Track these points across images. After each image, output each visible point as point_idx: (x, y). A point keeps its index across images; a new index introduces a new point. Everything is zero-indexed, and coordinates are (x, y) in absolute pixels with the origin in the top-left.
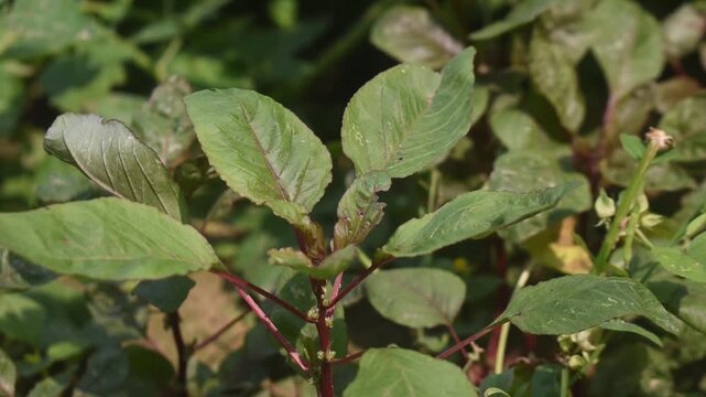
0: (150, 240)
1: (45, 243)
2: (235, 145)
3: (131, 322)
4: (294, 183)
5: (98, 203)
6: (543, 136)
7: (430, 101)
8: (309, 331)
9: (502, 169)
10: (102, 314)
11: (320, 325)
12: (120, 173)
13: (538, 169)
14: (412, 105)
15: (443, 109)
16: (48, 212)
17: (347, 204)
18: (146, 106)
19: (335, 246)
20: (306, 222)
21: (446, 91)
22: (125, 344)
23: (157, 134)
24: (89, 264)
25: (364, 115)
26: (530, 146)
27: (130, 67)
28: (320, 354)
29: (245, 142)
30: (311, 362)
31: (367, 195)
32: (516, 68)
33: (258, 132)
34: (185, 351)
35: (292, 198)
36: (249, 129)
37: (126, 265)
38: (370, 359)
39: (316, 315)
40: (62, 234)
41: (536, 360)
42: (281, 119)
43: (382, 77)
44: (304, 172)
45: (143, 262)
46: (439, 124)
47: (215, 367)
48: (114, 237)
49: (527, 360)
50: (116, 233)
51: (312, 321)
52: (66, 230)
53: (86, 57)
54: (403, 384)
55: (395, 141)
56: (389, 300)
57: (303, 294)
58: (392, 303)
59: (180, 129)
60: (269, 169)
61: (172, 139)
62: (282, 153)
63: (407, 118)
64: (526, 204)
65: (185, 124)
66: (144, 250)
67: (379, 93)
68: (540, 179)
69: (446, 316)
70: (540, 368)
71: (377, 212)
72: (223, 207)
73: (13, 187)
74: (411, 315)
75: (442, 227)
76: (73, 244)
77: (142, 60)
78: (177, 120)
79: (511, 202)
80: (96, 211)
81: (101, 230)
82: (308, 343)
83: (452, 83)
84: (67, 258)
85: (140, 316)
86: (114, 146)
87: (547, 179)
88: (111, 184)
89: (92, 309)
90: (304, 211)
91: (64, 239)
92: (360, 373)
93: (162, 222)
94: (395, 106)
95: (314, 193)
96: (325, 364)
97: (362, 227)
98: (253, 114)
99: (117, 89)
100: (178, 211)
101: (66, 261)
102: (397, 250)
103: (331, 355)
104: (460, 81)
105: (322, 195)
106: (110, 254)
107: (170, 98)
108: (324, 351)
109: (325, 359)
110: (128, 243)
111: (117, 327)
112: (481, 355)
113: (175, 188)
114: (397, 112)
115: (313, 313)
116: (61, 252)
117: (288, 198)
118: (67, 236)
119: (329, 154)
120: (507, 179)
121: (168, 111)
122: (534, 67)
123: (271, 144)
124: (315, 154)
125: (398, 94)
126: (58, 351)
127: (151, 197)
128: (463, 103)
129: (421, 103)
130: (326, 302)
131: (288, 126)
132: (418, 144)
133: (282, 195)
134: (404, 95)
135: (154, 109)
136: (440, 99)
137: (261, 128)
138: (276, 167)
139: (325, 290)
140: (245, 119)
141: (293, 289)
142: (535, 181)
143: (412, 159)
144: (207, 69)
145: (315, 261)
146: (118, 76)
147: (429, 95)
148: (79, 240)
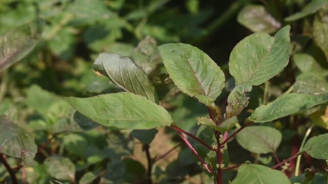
0: (143, 112)
1: (97, 111)
2: (181, 69)
3: (126, 147)
4: (208, 87)
5: (120, 94)
6: (318, 66)
7: (269, 50)
8: (211, 154)
9: (300, 81)
10: (113, 144)
11: (218, 152)
12: (129, 80)
13: (316, 81)
14: (261, 52)
15: (276, 54)
16: (99, 98)
17: (232, 98)
18: (136, 50)
19: (226, 116)
20: (213, 105)
21: (276, 45)
22: (123, 158)
23: (141, 62)
24: (116, 122)
25: (239, 56)
26: (312, 70)
27: (124, 31)
28: (218, 165)
29: (186, 68)
30: (213, 169)
31: (241, 93)
32: (305, 34)
33: (191, 63)
34: (151, 161)
35: (206, 94)
36: (187, 62)
37: (133, 123)
38: (242, 169)
39: (216, 148)
40: (105, 108)
41: (315, 170)
42: (202, 58)
43: (247, 38)
44: (212, 82)
45: (141, 121)
46: (273, 61)
47: (163, 169)
48: (127, 110)
49: (310, 170)
50: (128, 108)
51: (214, 150)
52: (106, 106)
53: (103, 26)
54: (258, 181)
55: (253, 68)
56: (246, 141)
57: (209, 137)
58: (247, 142)
59: (151, 61)
60: (197, 81)
61: (147, 65)
62: (202, 74)
63: (259, 58)
64: (316, 100)
65: (153, 58)
66: (141, 117)
67: (246, 46)
68: (318, 86)
69: (273, 149)
70: (317, 174)
71: (245, 102)
72: (170, 96)
73: (69, 84)
74: (256, 148)
75: (276, 109)
76: (109, 112)
77: (129, 27)
78: (150, 57)
79: (309, 99)
80: (119, 98)
81: (122, 106)
82: (211, 160)
83: (280, 42)
84: (107, 119)
85: (130, 145)
86: (126, 68)
87: (321, 86)
88: (124, 86)
89: (108, 141)
90: (212, 100)
91: (106, 111)
92: (238, 175)
93: (148, 103)
94: (253, 53)
95: (216, 93)
96: (220, 170)
97: (238, 108)
98: (189, 55)
99: (118, 41)
100: (154, 99)
101: (107, 120)
102: (255, 119)
103: (222, 166)
104: (283, 41)
105: (220, 93)
106: (126, 118)
107: (147, 46)
108: (220, 164)
109: (220, 167)
110: (133, 113)
111: (120, 149)
112: (288, 167)
113: (153, 88)
114: (254, 55)
115: (215, 146)
116: (104, 116)
117: (205, 94)
118: (106, 109)
119: (224, 74)
120: (302, 86)
121: (146, 52)
122: (315, 34)
123: (197, 69)
124: (218, 74)
125: (255, 47)
126: (93, 160)
127: (142, 92)
128: (285, 52)
129: (265, 51)
130: (221, 142)
131: (205, 61)
132: (264, 70)
133: (202, 92)
134: (257, 47)
135: (139, 51)
136: (274, 49)
137: (193, 62)
138: (200, 80)
139: (221, 136)
140: (186, 57)
141: (204, 135)
142: (315, 87)
143: (261, 77)
144: (159, 32)
145: (217, 123)
146: (118, 34)
147: (269, 47)
148: (112, 111)
